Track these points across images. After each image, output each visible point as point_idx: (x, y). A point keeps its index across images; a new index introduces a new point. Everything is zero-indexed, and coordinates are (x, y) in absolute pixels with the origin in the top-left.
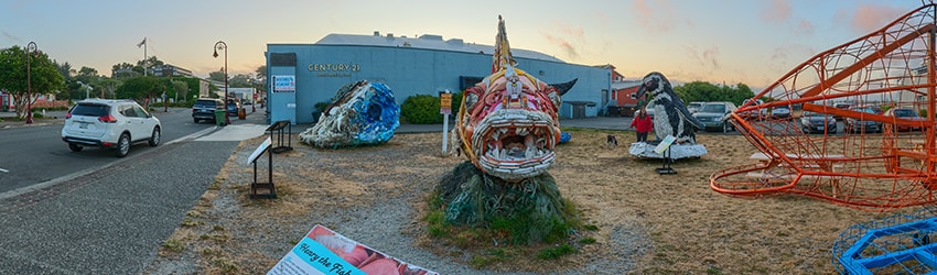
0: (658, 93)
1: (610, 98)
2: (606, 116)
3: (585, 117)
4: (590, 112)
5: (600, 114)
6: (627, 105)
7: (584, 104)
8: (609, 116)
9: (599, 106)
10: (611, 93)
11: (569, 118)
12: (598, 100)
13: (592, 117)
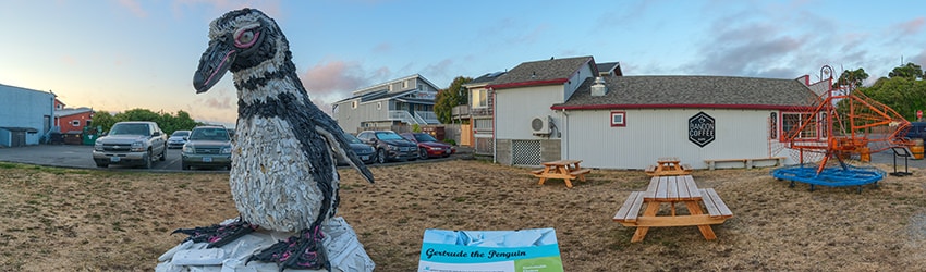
0: (269, 76)
1: (53, 124)
2: (48, 143)
3: (25, 145)
4: (31, 139)
5: (42, 141)
6: (71, 132)
7: (24, 130)
8: (52, 144)
9: (41, 133)
10: (53, 120)
11: (7, 147)
12: (40, 126)
13: (33, 145)
